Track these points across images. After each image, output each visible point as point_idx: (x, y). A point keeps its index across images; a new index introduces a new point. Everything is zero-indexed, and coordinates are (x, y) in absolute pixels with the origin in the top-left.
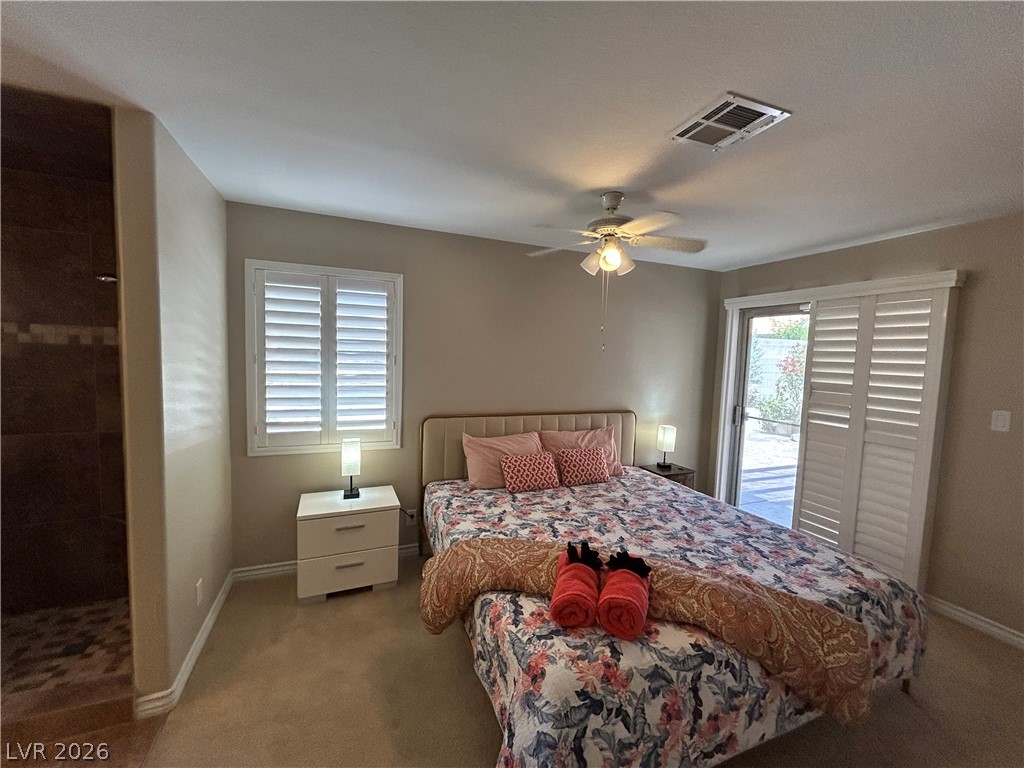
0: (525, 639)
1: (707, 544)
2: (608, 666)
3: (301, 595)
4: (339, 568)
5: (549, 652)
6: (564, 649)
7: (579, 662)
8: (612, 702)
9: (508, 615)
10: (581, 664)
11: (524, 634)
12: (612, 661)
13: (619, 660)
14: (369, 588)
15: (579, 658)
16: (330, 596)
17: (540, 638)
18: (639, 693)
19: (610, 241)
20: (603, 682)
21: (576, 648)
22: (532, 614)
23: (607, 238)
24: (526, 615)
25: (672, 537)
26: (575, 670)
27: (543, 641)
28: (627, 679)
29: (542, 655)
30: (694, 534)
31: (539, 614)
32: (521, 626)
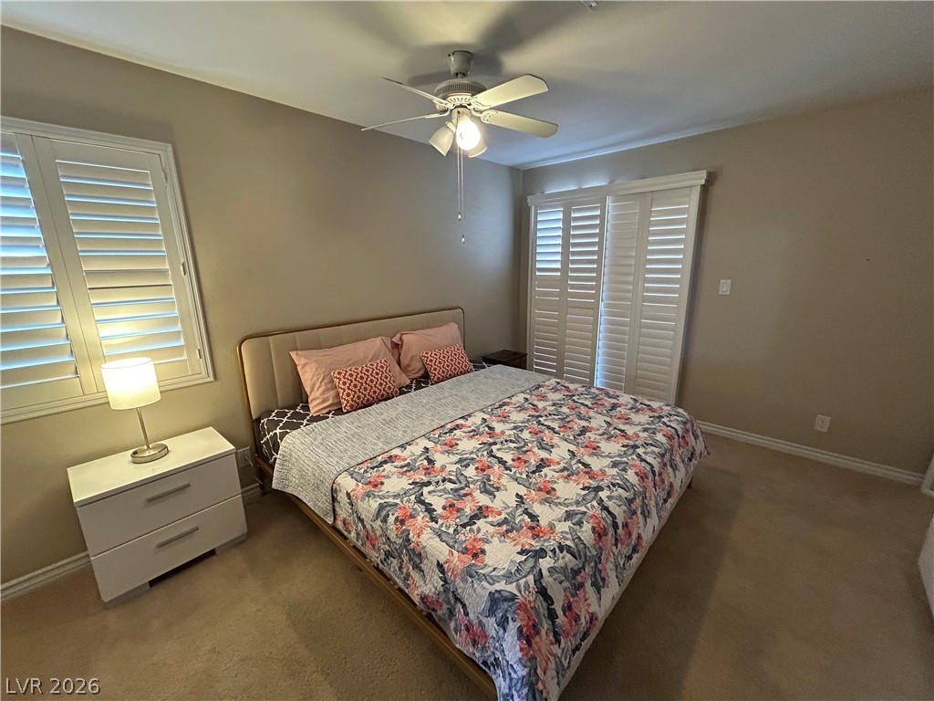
0: (451, 531)
1: (508, 433)
2: (532, 528)
3: (106, 598)
4: (161, 546)
5: (480, 536)
6: (491, 529)
7: (509, 534)
8: (550, 544)
9: (422, 515)
10: (511, 535)
11: (448, 527)
12: (534, 524)
13: (538, 521)
14: (212, 553)
15: (507, 531)
16: (153, 583)
17: (464, 526)
18: (568, 530)
19: (463, 113)
20: (534, 539)
21: (500, 525)
22: (444, 508)
23: (460, 109)
24: (439, 511)
25: (474, 433)
26: (509, 541)
27: (468, 528)
28: (551, 528)
29: (475, 540)
30: (494, 425)
31: (450, 506)
32: (440, 521)
